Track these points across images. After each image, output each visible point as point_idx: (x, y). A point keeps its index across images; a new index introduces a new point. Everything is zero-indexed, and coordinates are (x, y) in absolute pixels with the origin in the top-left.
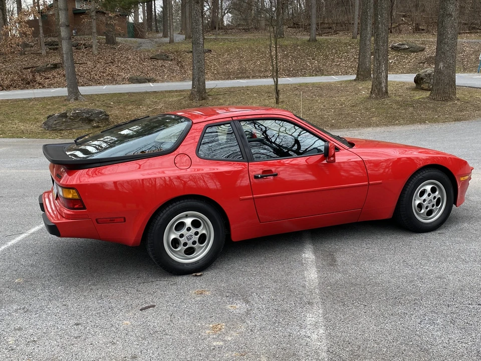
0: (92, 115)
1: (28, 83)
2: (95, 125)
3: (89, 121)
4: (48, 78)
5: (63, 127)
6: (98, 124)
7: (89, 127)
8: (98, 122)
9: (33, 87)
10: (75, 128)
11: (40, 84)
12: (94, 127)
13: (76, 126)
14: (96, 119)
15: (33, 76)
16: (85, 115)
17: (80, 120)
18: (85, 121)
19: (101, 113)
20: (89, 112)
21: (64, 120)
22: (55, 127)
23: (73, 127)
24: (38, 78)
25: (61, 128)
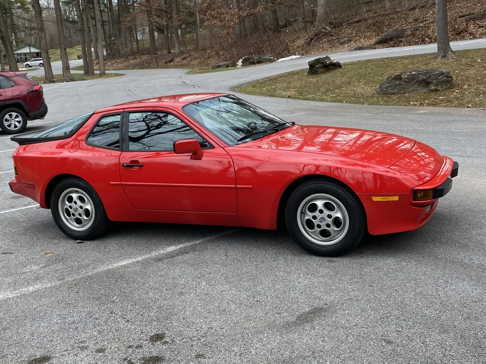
0: (430, 77)
1: (459, 34)
2: (432, 88)
3: (426, 83)
4: (483, 27)
5: (395, 91)
6: (436, 87)
7: (426, 91)
8: (437, 85)
9: (463, 38)
10: (409, 92)
11: (471, 34)
12: (432, 91)
13: (410, 89)
14: (434, 81)
15: (467, 25)
16: (422, 77)
17: (416, 83)
18: (422, 83)
19: (442, 74)
20: (427, 74)
21: (397, 82)
22: (387, 91)
23: (407, 90)
24: (471, 28)
25: (392, 92)
